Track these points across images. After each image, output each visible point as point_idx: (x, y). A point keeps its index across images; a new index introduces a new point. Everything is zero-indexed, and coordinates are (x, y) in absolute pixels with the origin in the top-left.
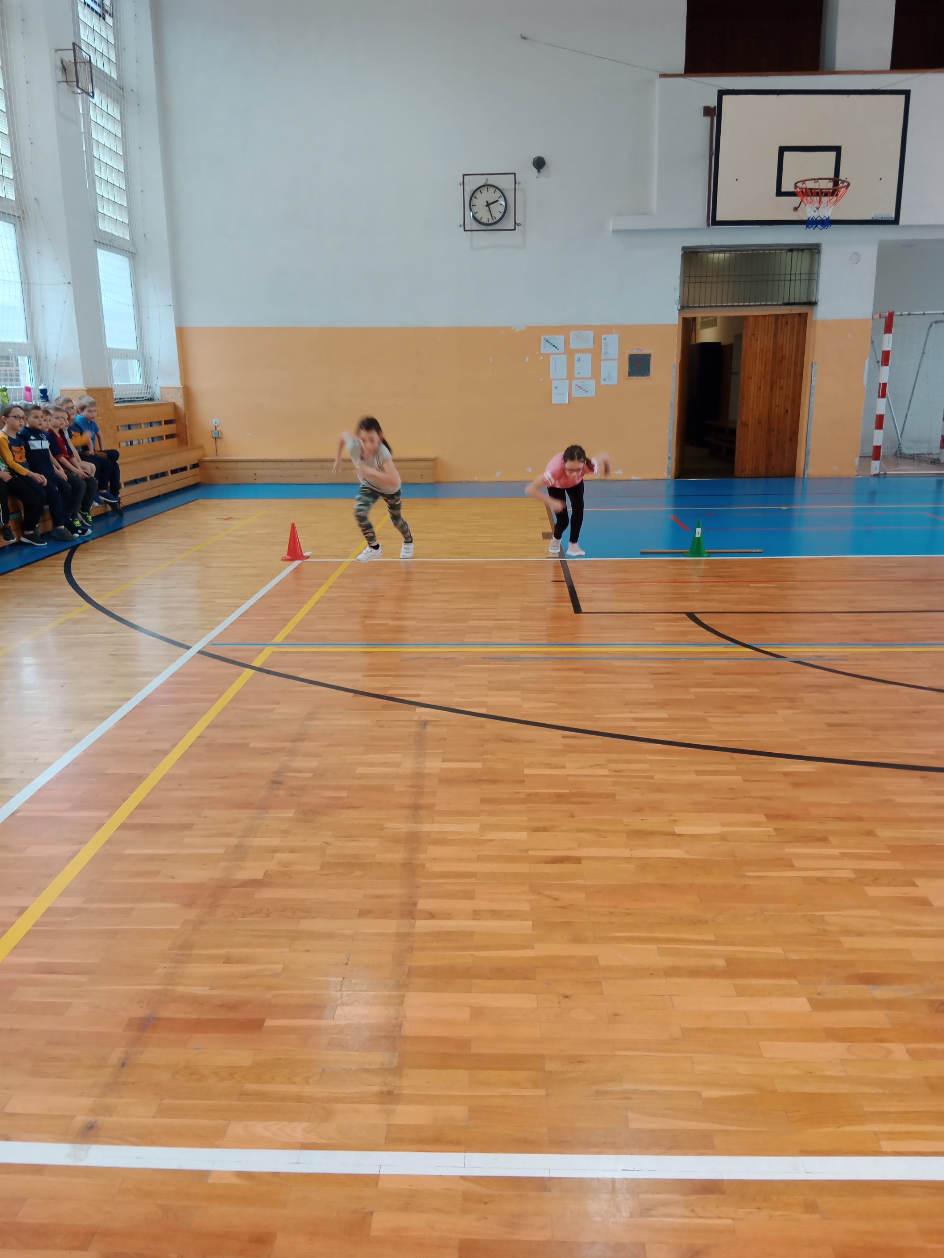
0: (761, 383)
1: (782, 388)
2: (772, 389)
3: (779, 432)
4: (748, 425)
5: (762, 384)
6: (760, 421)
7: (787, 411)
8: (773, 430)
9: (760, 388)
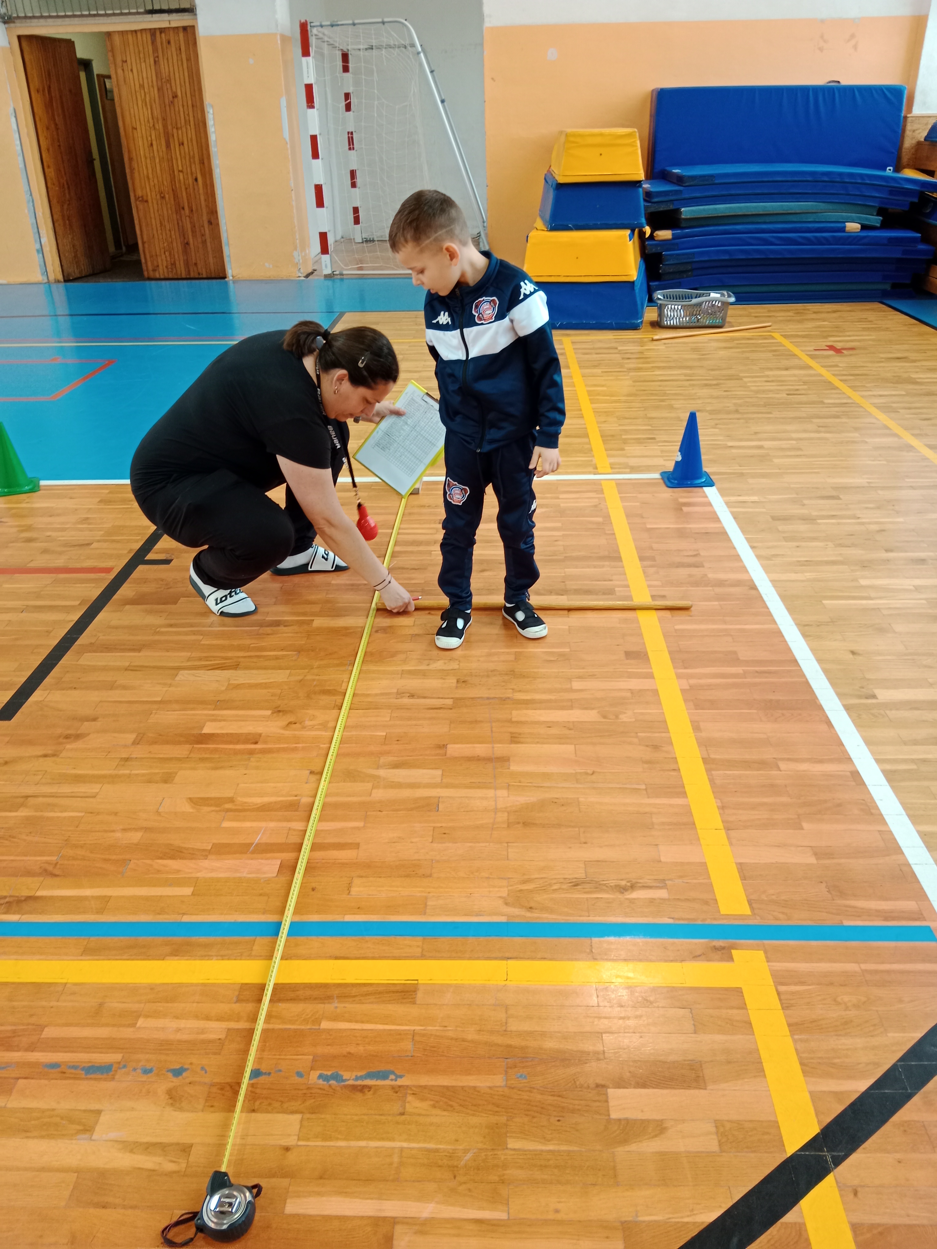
0: (151, 136)
1: (183, 144)
2: (168, 146)
3: (192, 211)
4: (147, 201)
5: (153, 137)
6: (162, 195)
7: (196, 180)
8: (183, 208)
9: (152, 145)
